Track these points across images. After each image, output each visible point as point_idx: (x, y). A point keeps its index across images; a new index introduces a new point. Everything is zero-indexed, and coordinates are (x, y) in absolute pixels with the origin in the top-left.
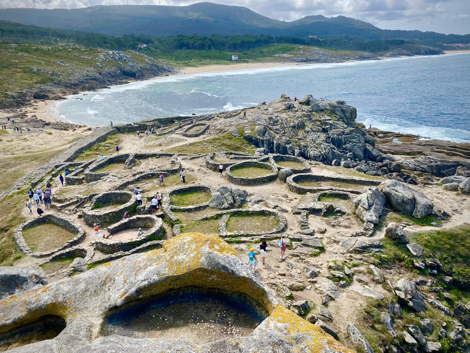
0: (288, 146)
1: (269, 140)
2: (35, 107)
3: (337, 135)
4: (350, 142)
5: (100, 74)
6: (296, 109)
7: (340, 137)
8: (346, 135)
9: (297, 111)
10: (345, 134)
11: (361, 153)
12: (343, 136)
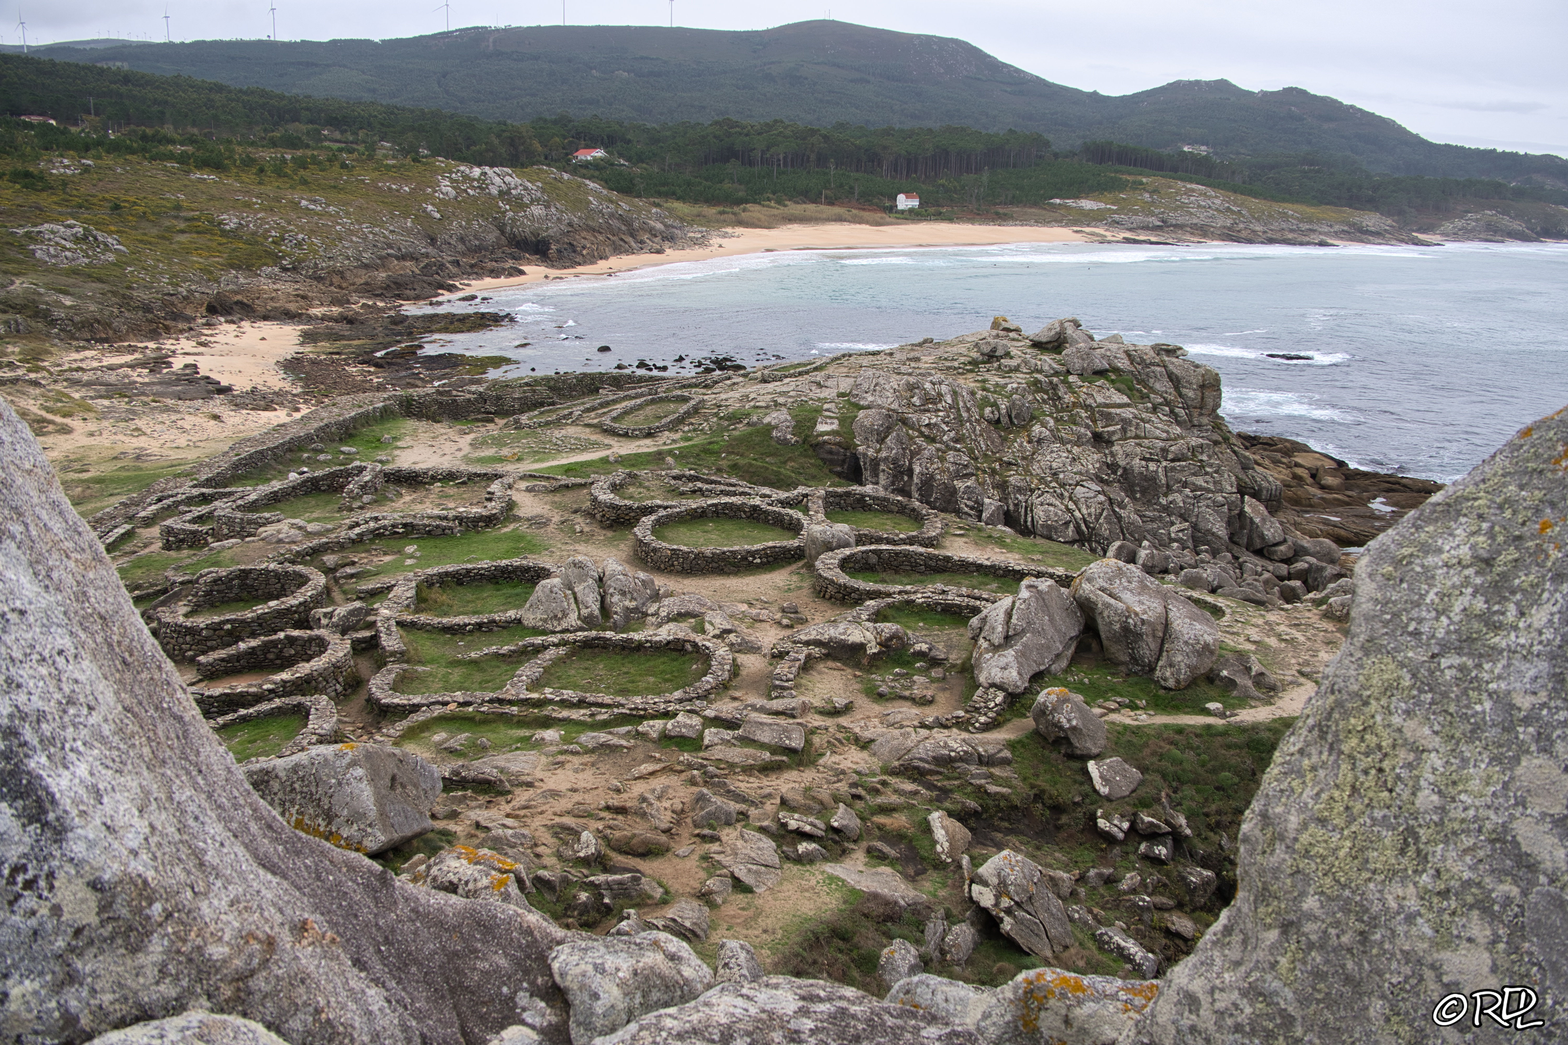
0: (960, 485)
1: (895, 461)
2: (203, 338)
3: (1144, 459)
4: (1185, 485)
5: (433, 241)
6: (1013, 363)
7: (1152, 466)
8: (1172, 461)
9: (1017, 369)
10: (1170, 456)
11: (1220, 529)
12: (1164, 464)
